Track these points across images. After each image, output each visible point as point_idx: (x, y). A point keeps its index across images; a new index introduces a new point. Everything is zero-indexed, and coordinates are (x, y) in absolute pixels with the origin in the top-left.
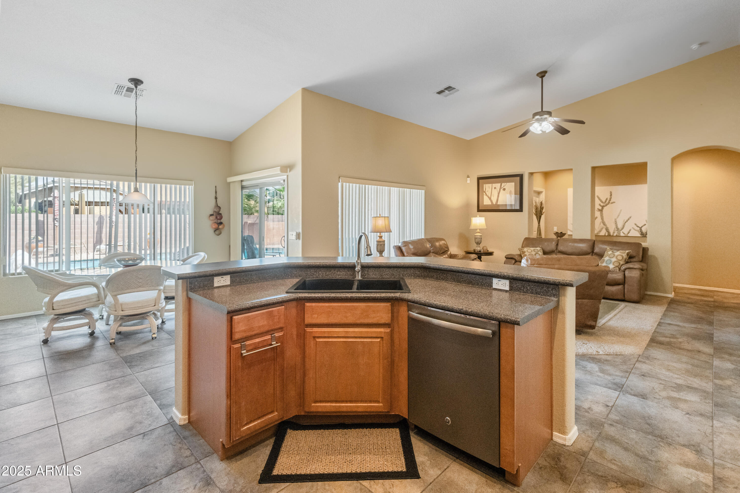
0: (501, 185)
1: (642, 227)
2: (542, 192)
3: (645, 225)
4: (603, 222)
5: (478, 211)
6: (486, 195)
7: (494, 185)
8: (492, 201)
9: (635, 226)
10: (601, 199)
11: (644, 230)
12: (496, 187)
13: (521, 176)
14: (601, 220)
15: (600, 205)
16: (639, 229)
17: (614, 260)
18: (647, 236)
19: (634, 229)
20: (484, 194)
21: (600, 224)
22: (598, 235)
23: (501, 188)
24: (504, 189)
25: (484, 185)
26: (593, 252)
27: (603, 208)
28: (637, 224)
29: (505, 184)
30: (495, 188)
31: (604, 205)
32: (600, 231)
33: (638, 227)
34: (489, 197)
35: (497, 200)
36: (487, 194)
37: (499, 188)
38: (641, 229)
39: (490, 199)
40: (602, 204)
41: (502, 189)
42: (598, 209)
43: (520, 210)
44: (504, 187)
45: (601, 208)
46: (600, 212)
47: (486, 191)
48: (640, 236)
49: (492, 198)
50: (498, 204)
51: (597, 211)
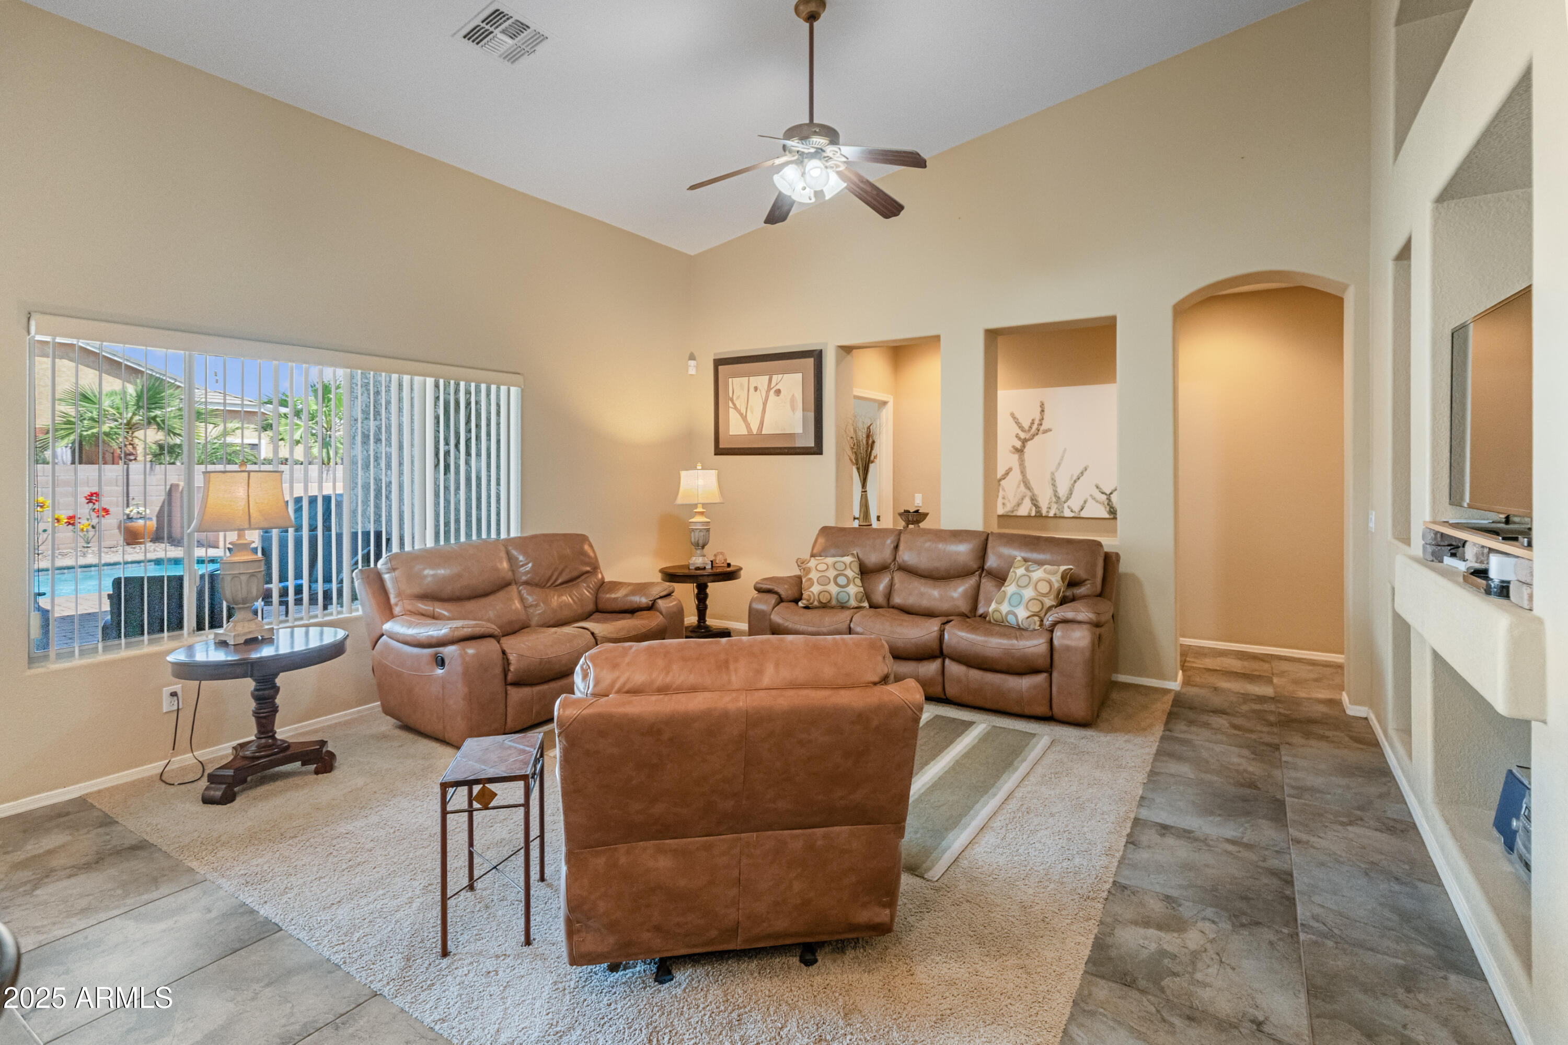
0: (770, 380)
1: (1111, 493)
2: (885, 403)
3: (1118, 488)
4: (1024, 482)
5: (716, 454)
6: (735, 408)
7: (756, 381)
8: (748, 426)
9: (1097, 491)
10: (1020, 420)
11: (1115, 500)
12: (759, 387)
13: (817, 356)
14: (1020, 477)
15: (1017, 436)
16: (1104, 497)
17: (1029, 593)
18: (1121, 516)
19: (1094, 499)
20: (731, 405)
21: (1018, 487)
22: (1014, 514)
23: (769, 389)
24: (778, 393)
25: (730, 380)
26: (982, 568)
27: (1024, 446)
28: (1101, 486)
29: (780, 376)
30: (756, 389)
31: (1027, 437)
32: (1019, 505)
33: (1103, 493)
34: (741, 415)
35: (762, 423)
36: (738, 406)
37: (766, 387)
38: (1109, 499)
39: (744, 418)
40: (1023, 435)
41: (772, 392)
42: (1013, 447)
43: (817, 449)
44: (777, 387)
45: (1018, 444)
46: (1016, 456)
47: (735, 398)
48: (1107, 516)
49: (749, 418)
50: (763, 433)
51: (1011, 452)
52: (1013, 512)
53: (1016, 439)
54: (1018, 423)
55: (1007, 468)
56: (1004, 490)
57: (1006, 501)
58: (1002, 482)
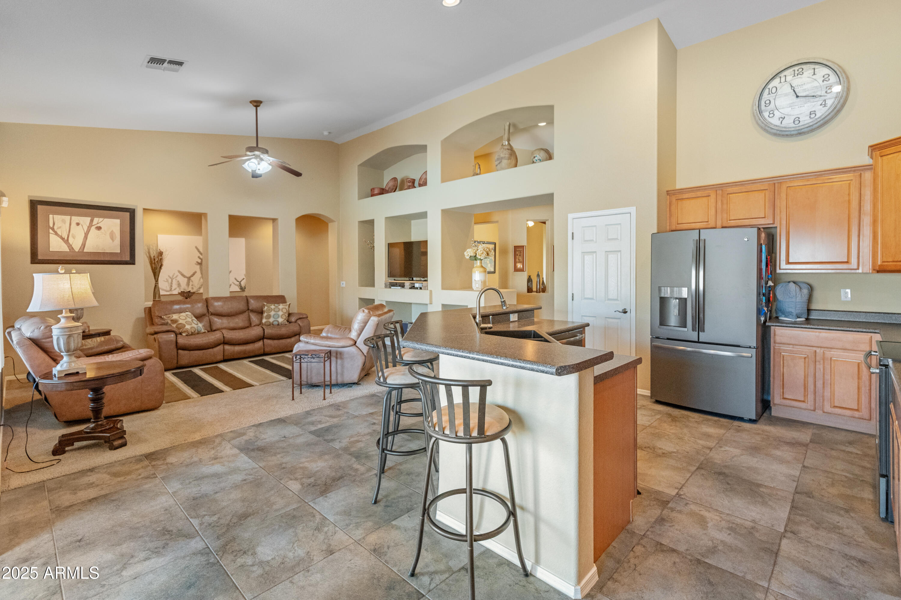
0: (92, 221)
1: (241, 281)
3: (244, 279)
4: (202, 278)
5: (33, 263)
6: (56, 233)
7: (75, 219)
8: (70, 246)
9: (235, 280)
11: (243, 284)
12: (81, 222)
13: (132, 212)
14: (200, 276)
15: (199, 257)
16: (238, 283)
18: (246, 290)
19: (234, 284)
20: (50, 230)
21: (200, 280)
22: (198, 292)
23: (91, 225)
24: (99, 228)
25: (49, 215)
27: (202, 262)
28: (237, 279)
29: (101, 219)
30: (78, 224)
32: (200, 288)
33: (238, 281)
34: (63, 239)
35: (84, 245)
36: (59, 232)
37: (88, 224)
38: (240, 284)
39: (67, 241)
40: (201, 257)
41: (93, 228)
42: (197, 262)
43: (132, 261)
44: (98, 225)
45: (199, 261)
46: (198, 267)
47: (55, 228)
48: (239, 290)
49: (71, 240)
50: (84, 251)
51: (196, 264)
52: (197, 291)
53: (198, 259)
54: (199, 251)
55: (194, 272)
56: (192, 282)
57: (194, 287)
58: (192, 278)
